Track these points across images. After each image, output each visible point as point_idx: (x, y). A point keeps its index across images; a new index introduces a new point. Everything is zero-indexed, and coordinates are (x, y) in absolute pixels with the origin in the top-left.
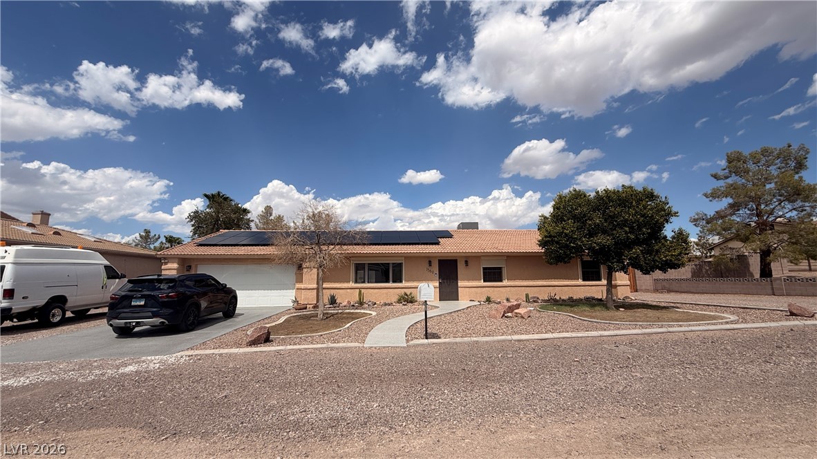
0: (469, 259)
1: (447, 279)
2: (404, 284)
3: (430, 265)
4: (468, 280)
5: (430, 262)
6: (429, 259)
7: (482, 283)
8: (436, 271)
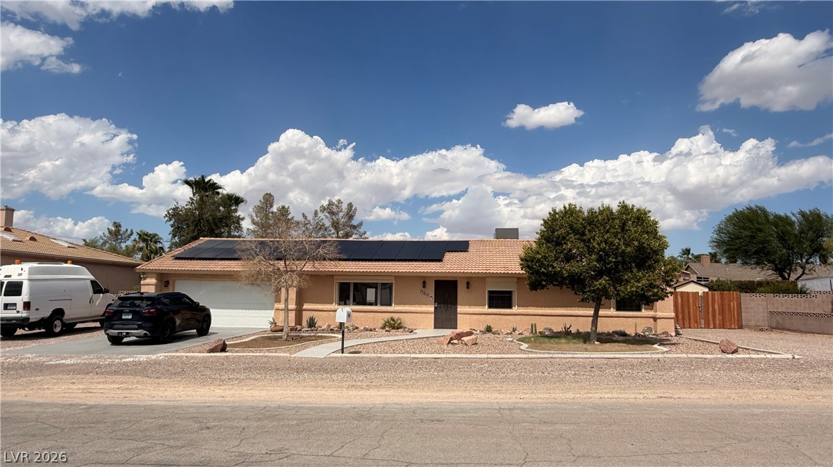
0: (471, 281)
1: (444, 304)
2: (394, 308)
3: (424, 287)
4: (470, 305)
5: (424, 283)
6: (423, 280)
7: (486, 309)
8: (432, 294)
